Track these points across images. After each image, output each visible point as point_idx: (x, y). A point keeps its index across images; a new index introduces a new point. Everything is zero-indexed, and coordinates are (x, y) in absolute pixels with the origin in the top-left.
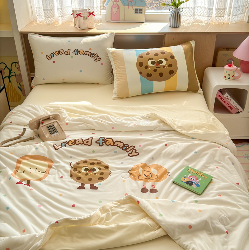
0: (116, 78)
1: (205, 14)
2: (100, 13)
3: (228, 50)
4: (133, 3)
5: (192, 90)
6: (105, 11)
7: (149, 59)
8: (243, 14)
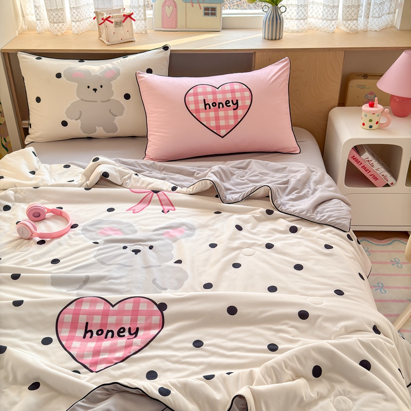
2: (145, 16)
3: (366, 78)
6: (151, 12)
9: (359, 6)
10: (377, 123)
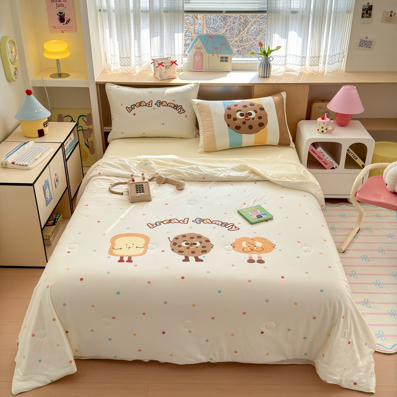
0: (202, 131)
1: (298, 63)
2: (182, 62)
3: (323, 102)
4: (218, 51)
5: (283, 143)
6: (186, 59)
7: (237, 111)
8: (340, 63)
9: (319, 57)
10: (326, 129)
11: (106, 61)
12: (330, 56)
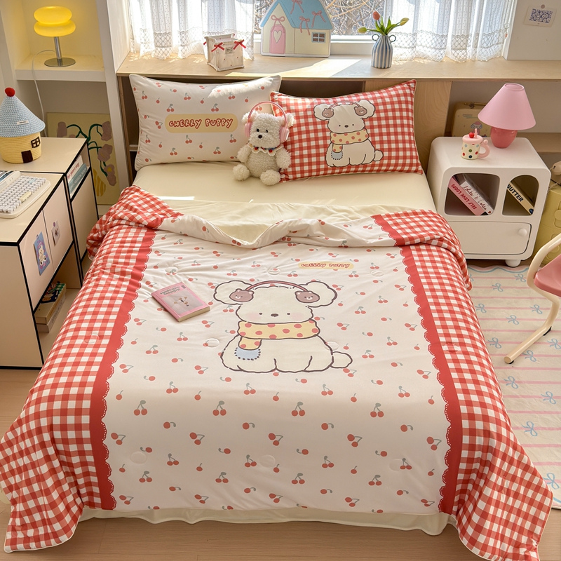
3: (472, 108)
4: (310, 24)
6: (260, 36)
8: (500, 46)
9: (468, 36)
10: (477, 153)
11: (133, 39)
12: (484, 34)
